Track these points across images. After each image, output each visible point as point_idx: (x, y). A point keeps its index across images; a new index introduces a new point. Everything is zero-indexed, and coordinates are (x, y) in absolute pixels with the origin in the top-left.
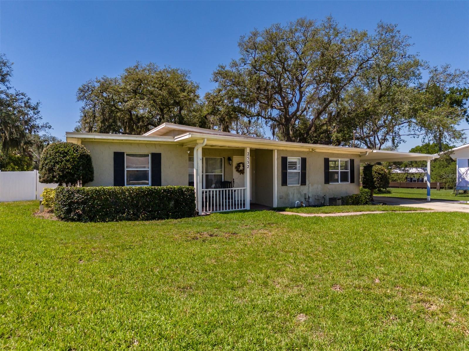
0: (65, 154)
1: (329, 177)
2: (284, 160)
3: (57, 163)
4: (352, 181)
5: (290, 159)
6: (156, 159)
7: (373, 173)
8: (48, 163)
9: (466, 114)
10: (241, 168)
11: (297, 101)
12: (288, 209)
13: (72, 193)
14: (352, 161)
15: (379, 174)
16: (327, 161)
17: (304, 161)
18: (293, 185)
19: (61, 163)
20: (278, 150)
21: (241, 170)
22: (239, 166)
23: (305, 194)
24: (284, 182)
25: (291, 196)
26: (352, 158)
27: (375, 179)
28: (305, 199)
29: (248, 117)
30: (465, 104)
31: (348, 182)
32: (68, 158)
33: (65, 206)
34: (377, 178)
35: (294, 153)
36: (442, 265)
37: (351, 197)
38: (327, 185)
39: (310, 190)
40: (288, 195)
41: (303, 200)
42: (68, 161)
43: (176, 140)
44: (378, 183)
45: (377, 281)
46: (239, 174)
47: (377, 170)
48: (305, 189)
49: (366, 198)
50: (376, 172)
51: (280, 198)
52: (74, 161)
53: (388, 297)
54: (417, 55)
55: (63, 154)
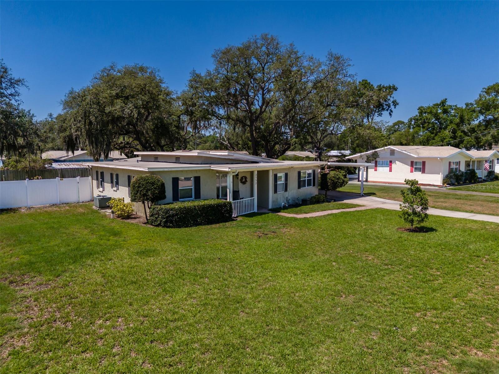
0: (153, 184)
1: (301, 184)
2: (276, 176)
3: (149, 190)
4: (314, 185)
5: (279, 175)
6: (197, 180)
7: (328, 180)
8: (142, 190)
9: (390, 109)
10: (244, 180)
11: (260, 106)
12: (282, 211)
13: (168, 211)
14: (314, 171)
15: (332, 180)
16: (299, 173)
17: (286, 175)
18: (281, 192)
19: (152, 190)
20: (272, 170)
21: (244, 182)
22: (243, 179)
23: (287, 197)
24: (275, 191)
25: (279, 199)
26: (314, 169)
27: (329, 184)
28: (287, 200)
29: (219, 119)
30: (389, 100)
31: (311, 186)
32: (155, 186)
33: (164, 218)
34: (330, 183)
35: (281, 170)
36: (372, 244)
37: (314, 197)
38: (299, 190)
39: (290, 195)
40: (277, 199)
41: (286, 202)
42: (155, 188)
43: (211, 168)
44: (331, 187)
45: (351, 251)
46: (242, 184)
47: (331, 177)
48: (287, 194)
49: (323, 197)
50: (330, 179)
51: (273, 202)
52: (159, 188)
53: (357, 256)
54: (356, 75)
55: (152, 184)
